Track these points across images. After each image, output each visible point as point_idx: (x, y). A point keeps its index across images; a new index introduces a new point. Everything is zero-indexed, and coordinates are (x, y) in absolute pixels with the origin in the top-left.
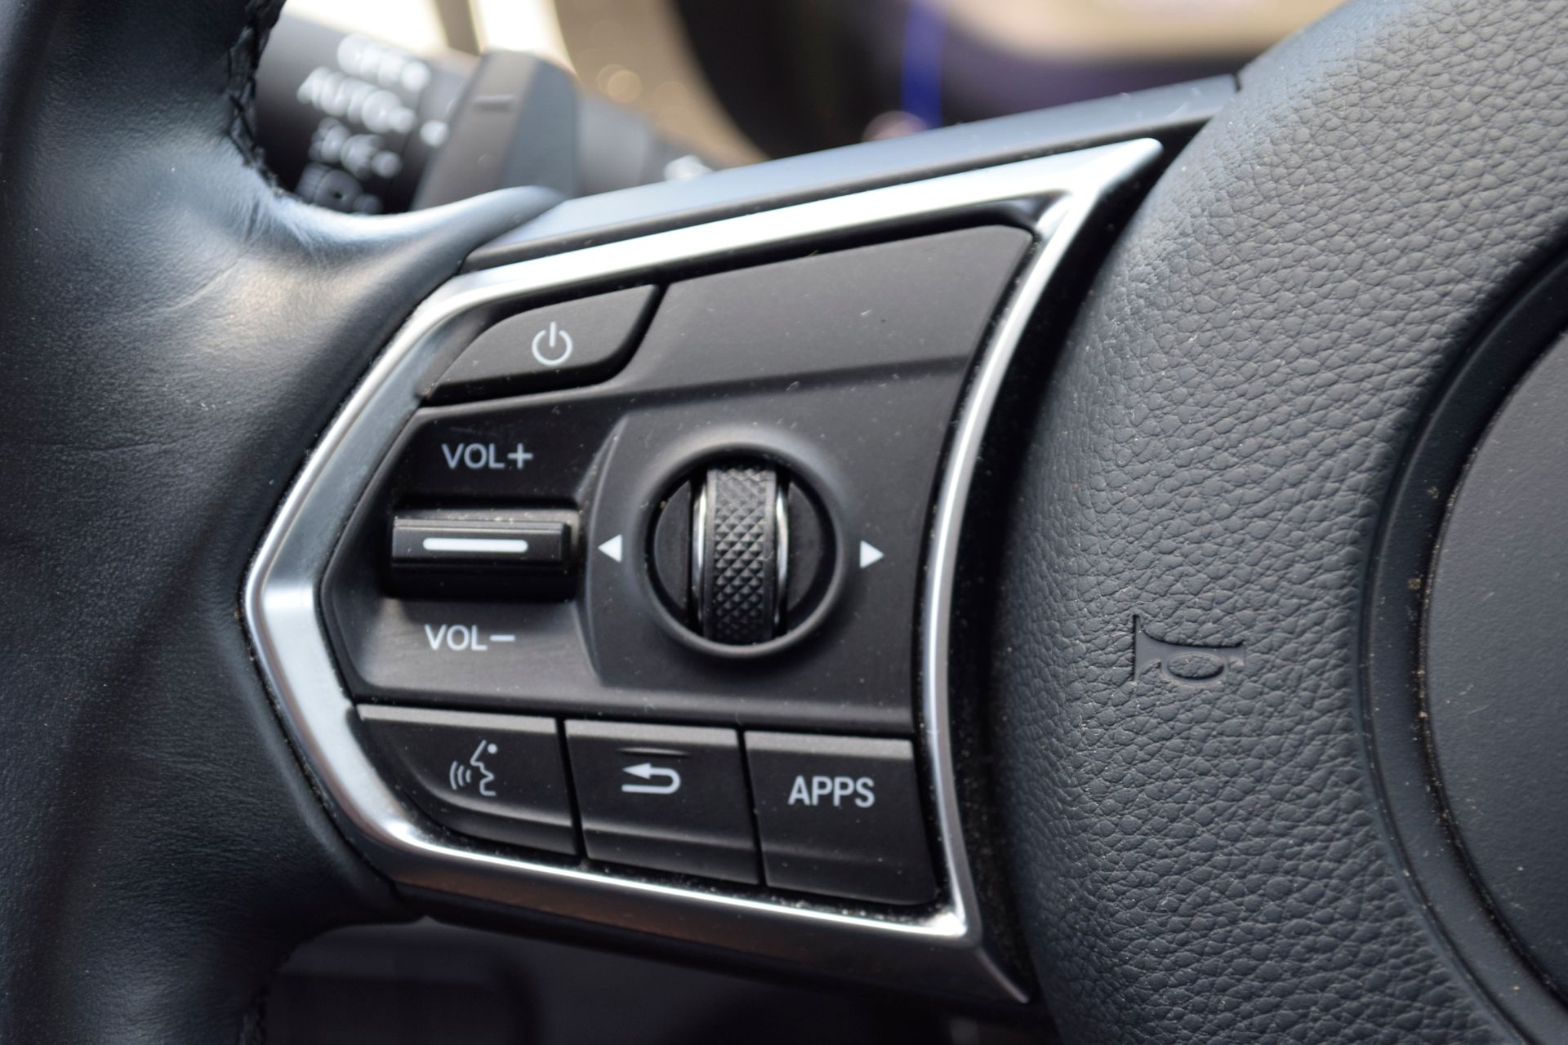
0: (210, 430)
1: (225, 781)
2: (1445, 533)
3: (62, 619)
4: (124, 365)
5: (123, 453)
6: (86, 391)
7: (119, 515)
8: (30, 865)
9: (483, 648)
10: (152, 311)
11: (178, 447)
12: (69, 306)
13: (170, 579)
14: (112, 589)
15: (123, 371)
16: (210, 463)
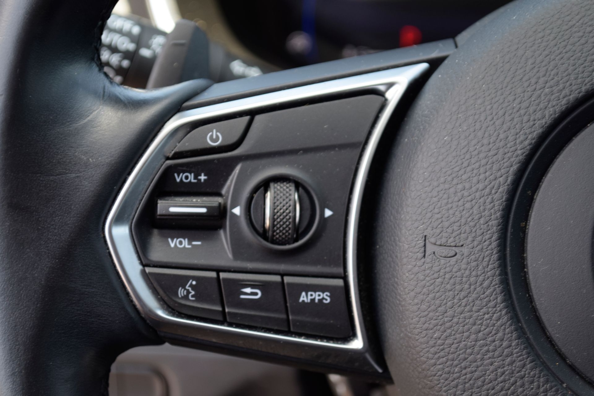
0: (93, 169)
1: (99, 295)
2: (533, 207)
3: (42, 237)
4: (62, 145)
5: (62, 177)
6: (48, 155)
7: (61, 200)
8: (31, 325)
9: (190, 246)
10: (71, 126)
11: (82, 174)
12: (42, 124)
13: (80, 223)
14: (59, 226)
15: (61, 147)
16: (93, 181)
